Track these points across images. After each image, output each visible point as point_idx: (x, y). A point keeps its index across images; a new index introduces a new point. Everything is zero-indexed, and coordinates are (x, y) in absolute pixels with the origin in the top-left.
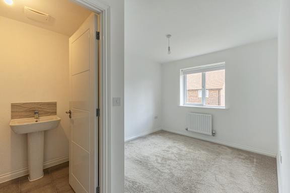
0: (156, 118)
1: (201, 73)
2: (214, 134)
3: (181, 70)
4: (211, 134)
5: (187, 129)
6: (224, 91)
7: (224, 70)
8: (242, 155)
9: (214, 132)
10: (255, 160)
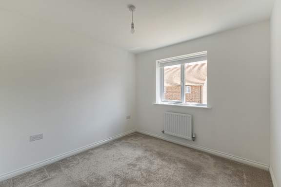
0: (128, 118)
1: (179, 66)
2: (194, 139)
3: (157, 61)
4: (190, 138)
5: (163, 132)
6: (206, 88)
7: (206, 62)
8: (228, 168)
9: (194, 136)
10: (245, 177)
